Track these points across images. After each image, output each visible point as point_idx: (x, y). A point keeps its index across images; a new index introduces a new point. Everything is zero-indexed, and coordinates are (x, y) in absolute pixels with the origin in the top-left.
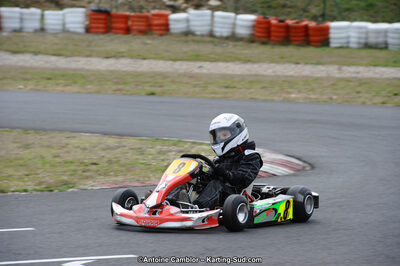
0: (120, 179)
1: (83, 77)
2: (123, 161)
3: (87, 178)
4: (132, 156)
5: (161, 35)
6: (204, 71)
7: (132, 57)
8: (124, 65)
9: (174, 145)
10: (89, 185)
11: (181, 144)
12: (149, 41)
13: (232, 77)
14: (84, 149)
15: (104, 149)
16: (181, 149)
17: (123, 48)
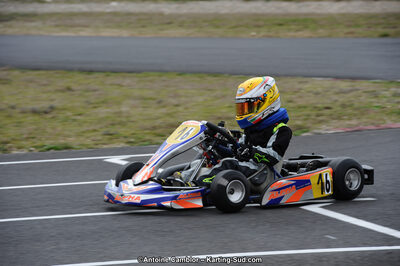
0: (354, 122)
1: (314, 21)
3: (321, 122)
4: (365, 99)
8: (355, 7)
10: (324, 129)
14: (317, 94)
15: (337, 93)
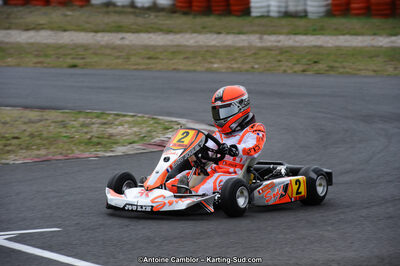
0: (43, 152)
1: (2, 50)
2: (45, 134)
3: (8, 152)
4: (54, 129)
5: (82, 6)
6: (127, 42)
7: (52, 29)
8: (44, 37)
9: (98, 117)
10: (11, 159)
11: (104, 116)
12: (69, 13)
13: (154, 48)
14: (5, 123)
15: (25, 123)
16: (104, 121)
17: (43, 20)
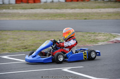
1: (65, 15)
4: (80, 38)
5: (88, 1)
6: (101, 11)
7: (79, 8)
8: (77, 11)
9: (93, 34)
11: (95, 33)
12: (84, 3)
13: (110, 13)
16: (95, 35)
17: (76, 6)
